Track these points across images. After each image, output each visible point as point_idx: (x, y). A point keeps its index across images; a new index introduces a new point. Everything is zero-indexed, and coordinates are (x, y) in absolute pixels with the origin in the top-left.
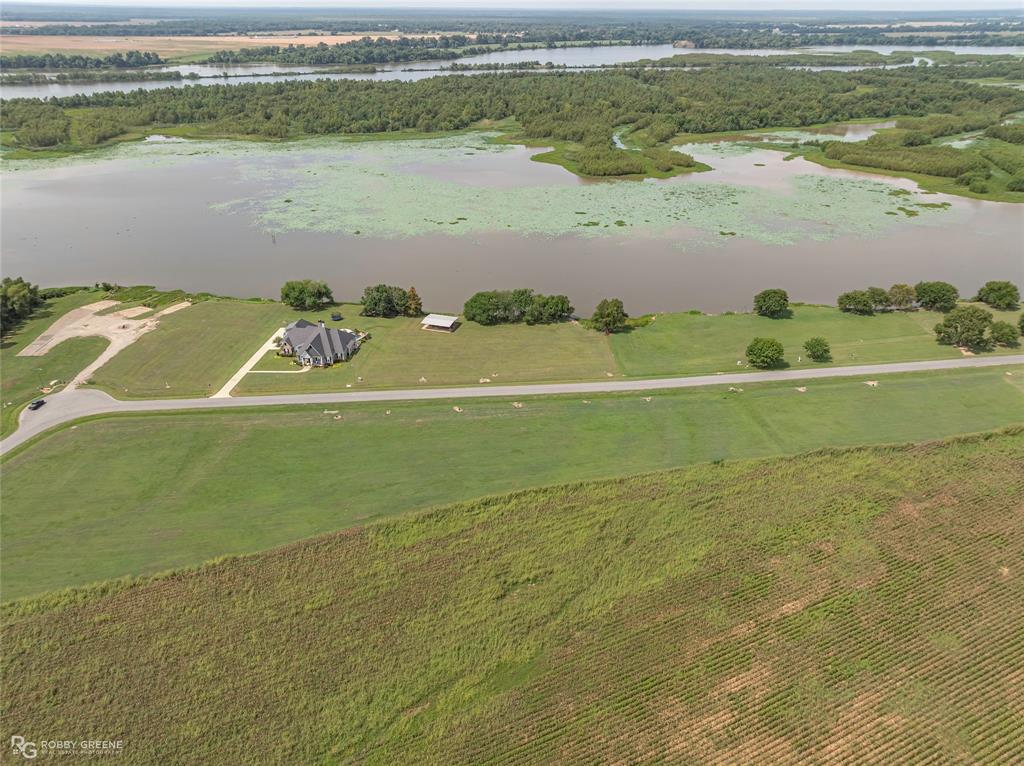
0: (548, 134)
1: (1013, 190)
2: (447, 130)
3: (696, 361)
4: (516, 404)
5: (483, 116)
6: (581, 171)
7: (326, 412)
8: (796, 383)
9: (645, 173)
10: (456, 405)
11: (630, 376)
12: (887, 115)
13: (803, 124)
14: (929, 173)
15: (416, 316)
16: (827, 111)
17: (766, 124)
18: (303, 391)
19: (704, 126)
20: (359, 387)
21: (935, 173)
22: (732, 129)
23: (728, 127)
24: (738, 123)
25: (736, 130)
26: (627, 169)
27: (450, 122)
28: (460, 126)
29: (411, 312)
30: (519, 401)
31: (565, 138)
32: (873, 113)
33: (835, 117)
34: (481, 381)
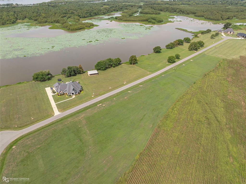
0: (46, 22)
1: (158, 22)
2: (10, 24)
3: (159, 65)
4: (140, 86)
5: (17, 19)
6: (68, 30)
7: (98, 105)
8: (181, 64)
9: (85, 28)
10: (128, 91)
11: (153, 72)
12: (117, 11)
13: (104, 14)
14: (141, 21)
15: (82, 73)
16: (107, 11)
17: (96, 15)
18: (82, 102)
19: (84, 16)
20: (97, 96)
21: (142, 21)
22: (90, 17)
23: (89, 16)
24: (91, 15)
25: (91, 16)
26: (81, 28)
27: (10, 21)
28: (14, 23)
29: (81, 72)
30: (140, 85)
31: (52, 22)
32: (115, 10)
33: (108, 12)
34: (124, 83)
